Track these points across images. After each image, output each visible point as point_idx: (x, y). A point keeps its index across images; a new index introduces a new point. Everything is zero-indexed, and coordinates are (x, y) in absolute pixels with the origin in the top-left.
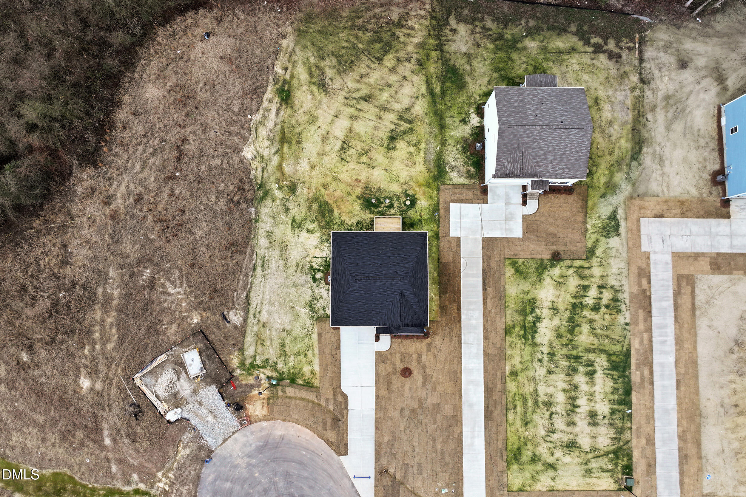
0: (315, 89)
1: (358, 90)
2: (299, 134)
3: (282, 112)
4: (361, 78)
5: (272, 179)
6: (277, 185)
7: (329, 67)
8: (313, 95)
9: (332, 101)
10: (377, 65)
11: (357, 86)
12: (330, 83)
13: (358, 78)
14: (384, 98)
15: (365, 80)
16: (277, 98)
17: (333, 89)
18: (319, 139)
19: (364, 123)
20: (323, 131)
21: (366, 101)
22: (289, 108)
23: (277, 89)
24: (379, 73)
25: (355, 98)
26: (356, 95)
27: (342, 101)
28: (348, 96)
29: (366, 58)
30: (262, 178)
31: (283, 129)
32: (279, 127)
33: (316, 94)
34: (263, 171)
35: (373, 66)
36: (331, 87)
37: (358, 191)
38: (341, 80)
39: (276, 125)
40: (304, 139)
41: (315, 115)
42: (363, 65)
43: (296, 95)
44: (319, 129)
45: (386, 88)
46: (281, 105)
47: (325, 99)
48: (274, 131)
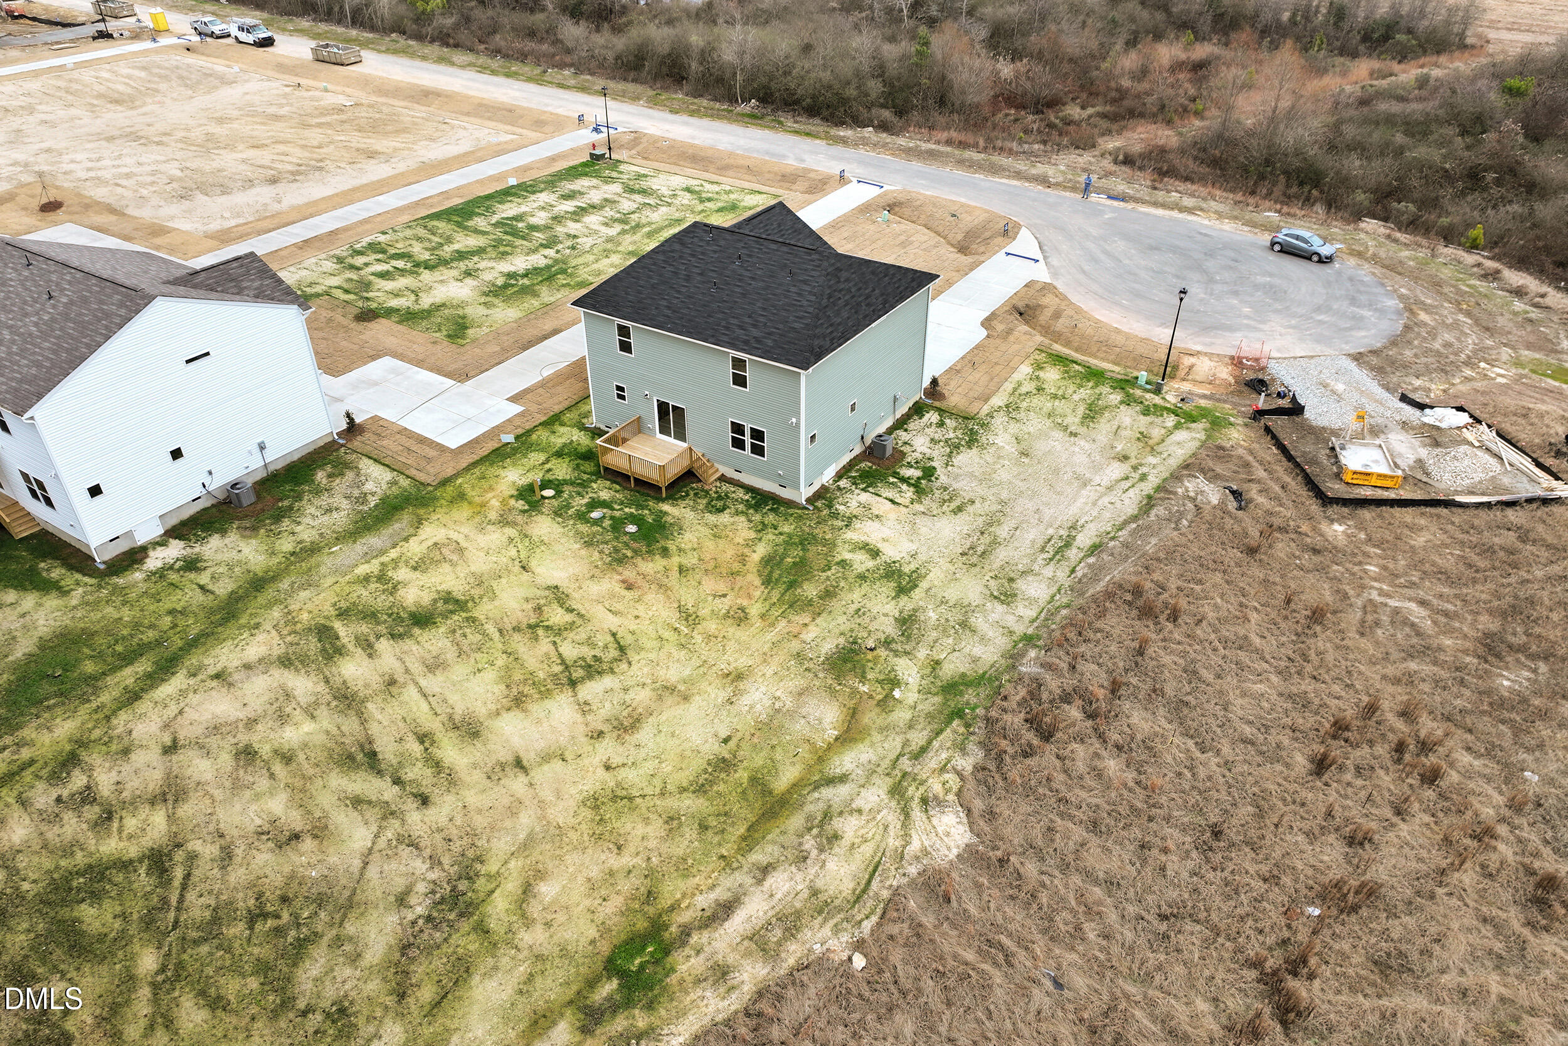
0: (499, 908)
1: (357, 802)
2: (700, 789)
3: (704, 901)
4: (296, 836)
5: (902, 715)
6: (897, 693)
7: (354, 959)
8: (527, 890)
9: (480, 822)
10: (195, 845)
11: (343, 819)
12: (421, 888)
13: (308, 844)
14: (308, 727)
15: (295, 820)
16: (683, 968)
17: (435, 861)
18: (644, 735)
19: (454, 698)
20: (608, 749)
21: (372, 755)
22: (665, 902)
23: (650, 1007)
24: (221, 814)
25: (397, 781)
26: (382, 789)
27: (450, 798)
28: (411, 805)
29: (191, 896)
30: (938, 733)
31: (749, 842)
32: (758, 856)
33: (511, 886)
34: (923, 750)
35: (208, 850)
36: (433, 875)
37: (652, 566)
38: (372, 872)
39: (765, 870)
40: (697, 764)
41: (587, 813)
42: (238, 875)
43: (592, 933)
44: (616, 761)
45: (265, 750)
46: (686, 932)
47: (500, 846)
48: (790, 854)
